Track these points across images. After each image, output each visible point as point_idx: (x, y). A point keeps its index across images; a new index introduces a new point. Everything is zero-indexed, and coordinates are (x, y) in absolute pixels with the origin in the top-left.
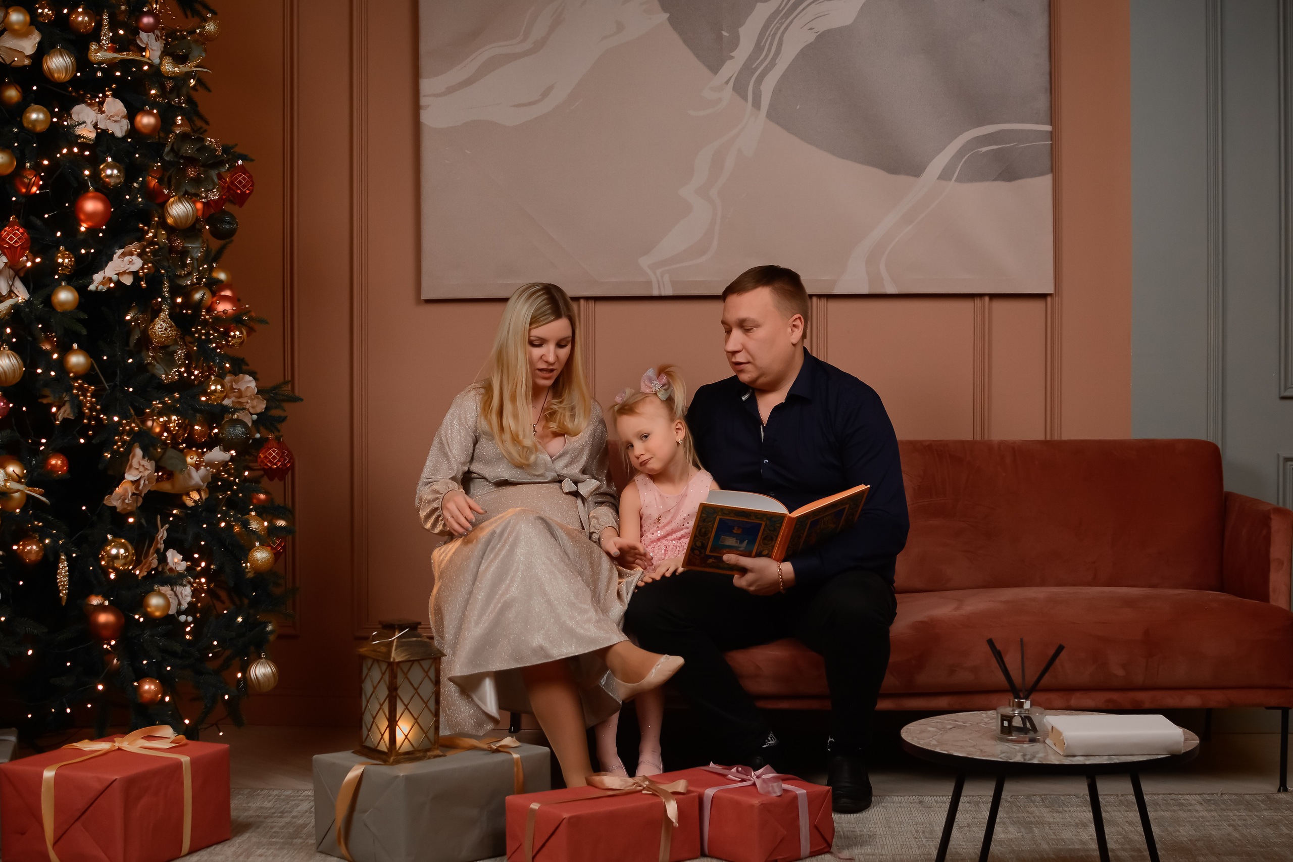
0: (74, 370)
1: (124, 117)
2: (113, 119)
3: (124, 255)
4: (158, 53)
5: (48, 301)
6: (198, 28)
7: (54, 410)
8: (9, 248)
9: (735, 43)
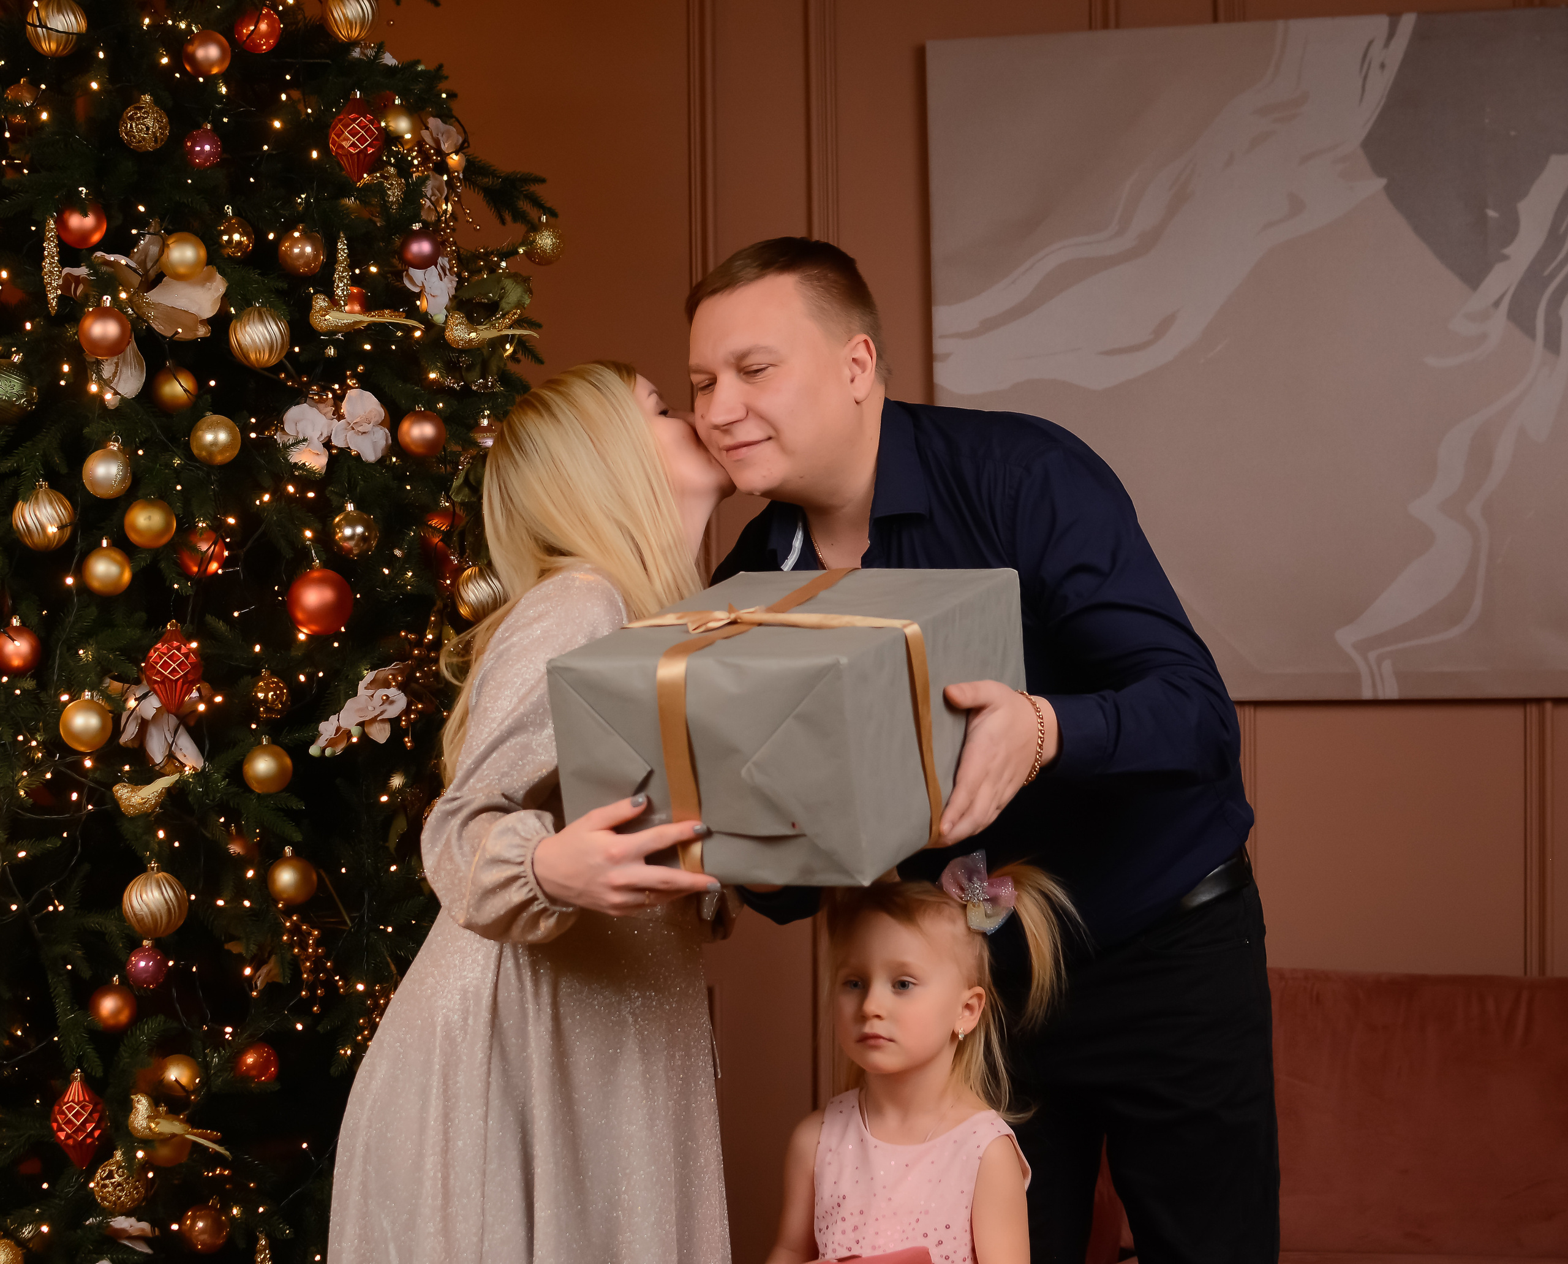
0: (285, 896)
1: (382, 424)
2: (360, 429)
3: (374, 684)
4: (444, 300)
5: (237, 773)
6: (521, 245)
7: (248, 971)
8: (162, 682)
9: (1510, 230)
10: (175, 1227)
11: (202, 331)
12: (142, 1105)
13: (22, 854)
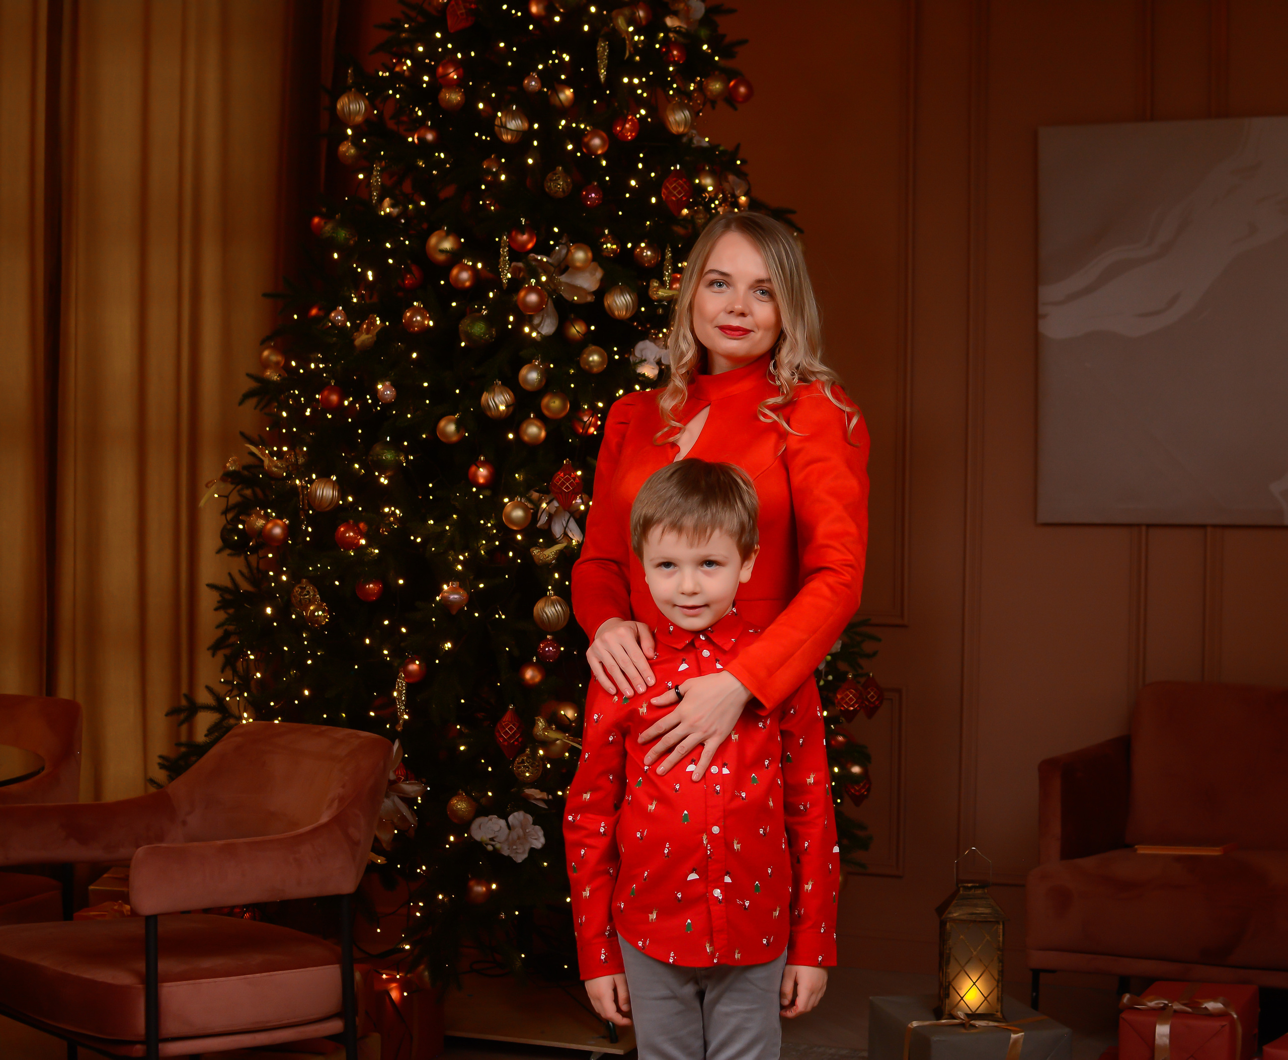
8: (561, 494)
10: (560, 793)
11: (590, 299)
12: (541, 723)
13: (482, 586)
